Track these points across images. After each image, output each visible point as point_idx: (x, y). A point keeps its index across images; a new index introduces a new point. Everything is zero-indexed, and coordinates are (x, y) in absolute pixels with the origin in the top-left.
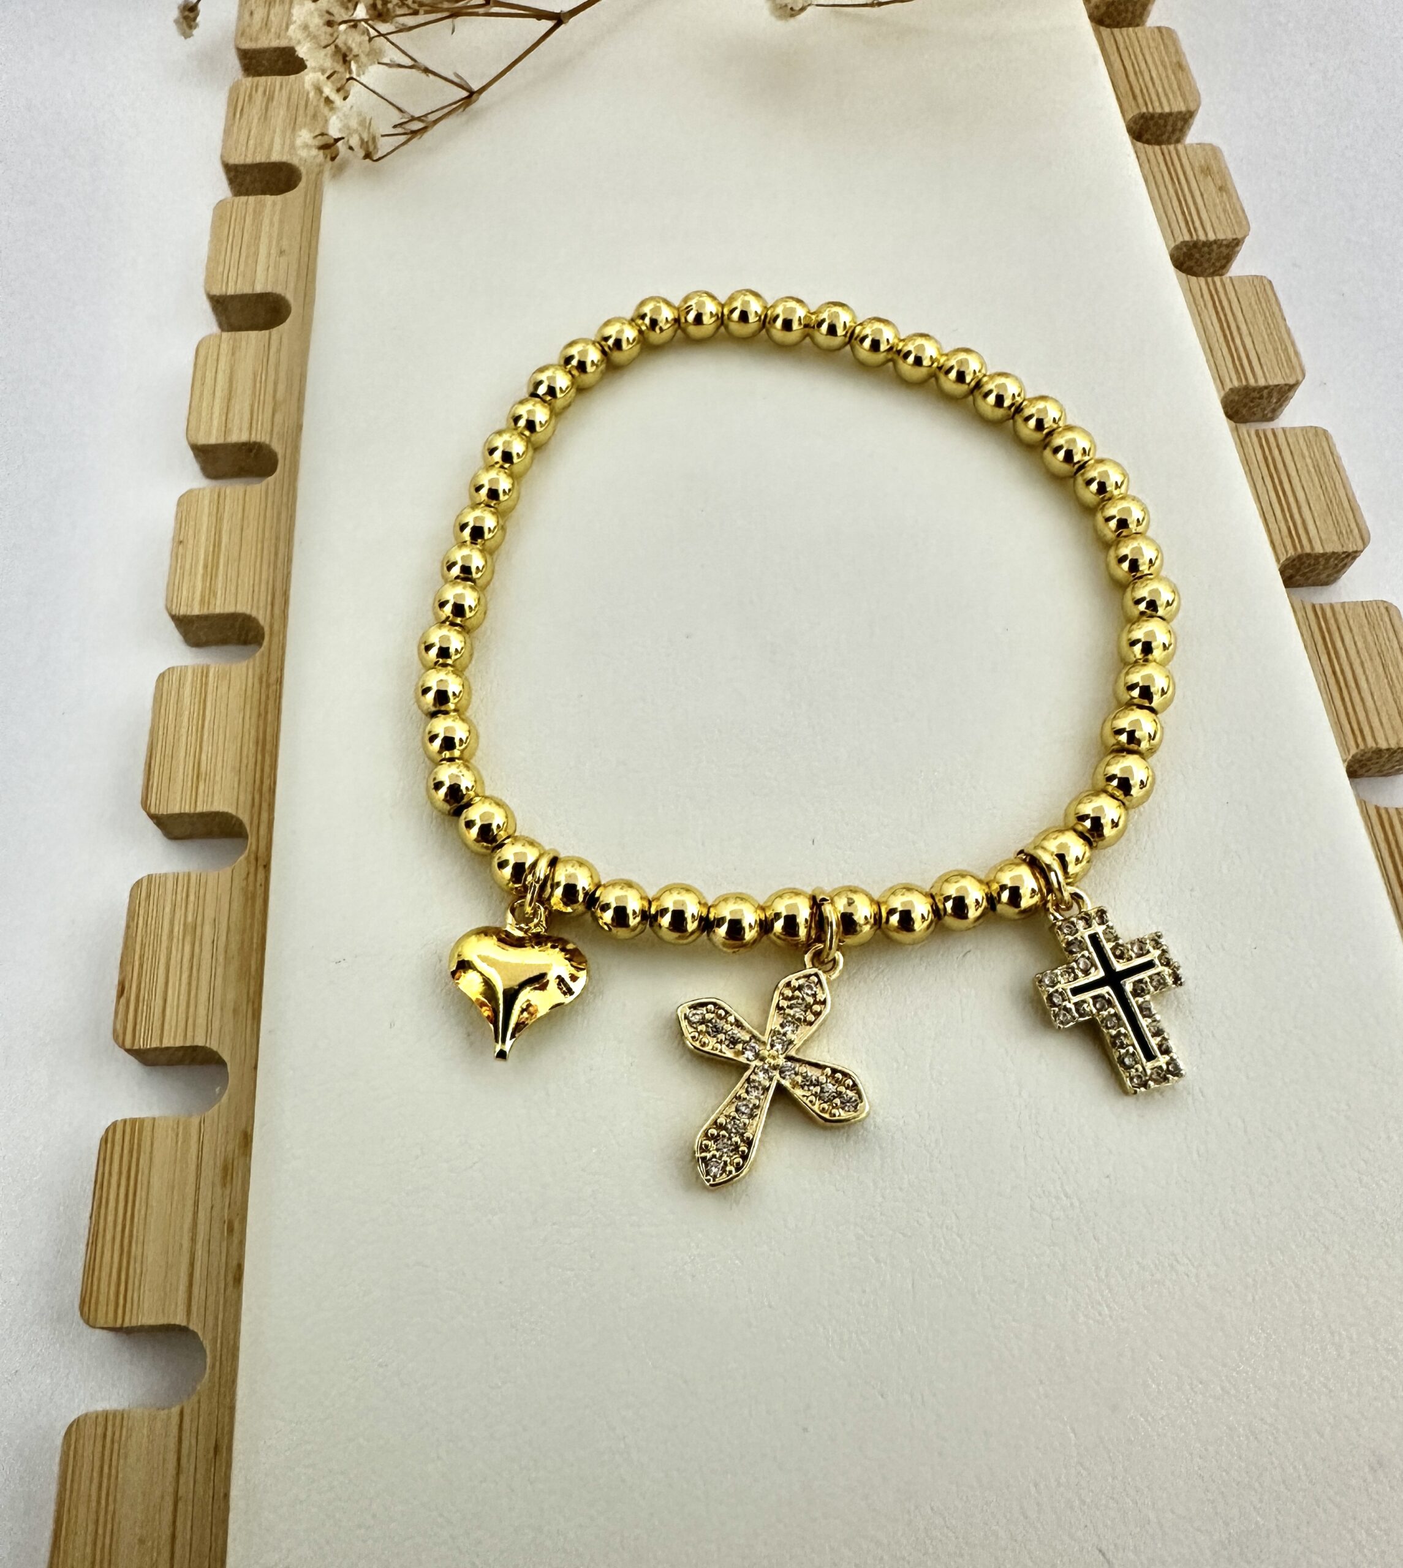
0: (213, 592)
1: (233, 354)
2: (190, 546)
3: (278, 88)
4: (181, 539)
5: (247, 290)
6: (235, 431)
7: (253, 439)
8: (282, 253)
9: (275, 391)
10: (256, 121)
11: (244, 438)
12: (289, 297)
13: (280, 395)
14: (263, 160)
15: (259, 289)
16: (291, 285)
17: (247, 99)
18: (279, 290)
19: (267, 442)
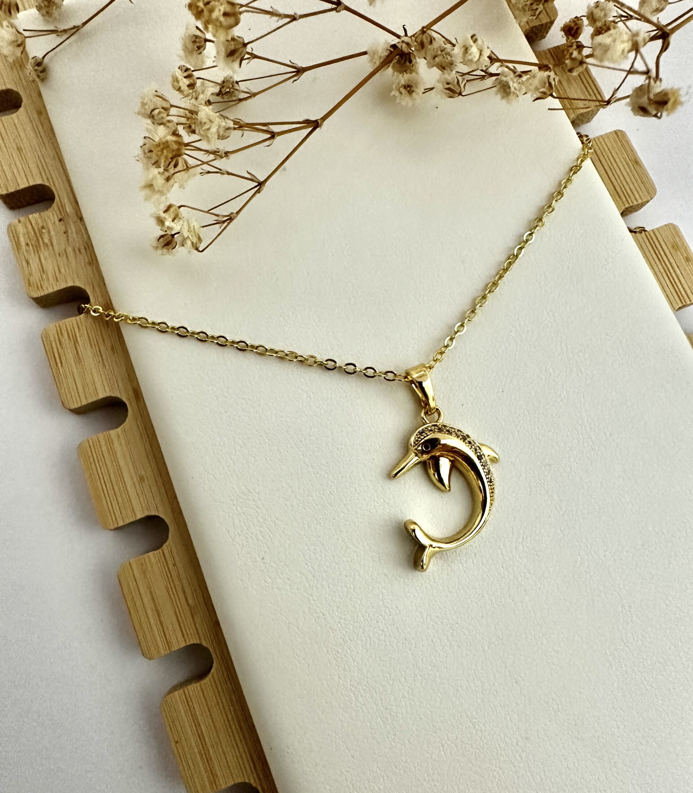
0: (214, 774)
1: (145, 576)
2: (184, 743)
3: (77, 330)
4: (176, 740)
5: (132, 519)
6: (174, 641)
7: (188, 644)
8: (142, 479)
9: (187, 600)
10: (73, 364)
11: (183, 645)
12: (162, 516)
13: (190, 601)
14: (94, 399)
15: (139, 516)
16: (159, 505)
17: (59, 347)
18: (153, 513)
19: (198, 642)
